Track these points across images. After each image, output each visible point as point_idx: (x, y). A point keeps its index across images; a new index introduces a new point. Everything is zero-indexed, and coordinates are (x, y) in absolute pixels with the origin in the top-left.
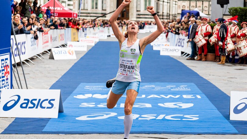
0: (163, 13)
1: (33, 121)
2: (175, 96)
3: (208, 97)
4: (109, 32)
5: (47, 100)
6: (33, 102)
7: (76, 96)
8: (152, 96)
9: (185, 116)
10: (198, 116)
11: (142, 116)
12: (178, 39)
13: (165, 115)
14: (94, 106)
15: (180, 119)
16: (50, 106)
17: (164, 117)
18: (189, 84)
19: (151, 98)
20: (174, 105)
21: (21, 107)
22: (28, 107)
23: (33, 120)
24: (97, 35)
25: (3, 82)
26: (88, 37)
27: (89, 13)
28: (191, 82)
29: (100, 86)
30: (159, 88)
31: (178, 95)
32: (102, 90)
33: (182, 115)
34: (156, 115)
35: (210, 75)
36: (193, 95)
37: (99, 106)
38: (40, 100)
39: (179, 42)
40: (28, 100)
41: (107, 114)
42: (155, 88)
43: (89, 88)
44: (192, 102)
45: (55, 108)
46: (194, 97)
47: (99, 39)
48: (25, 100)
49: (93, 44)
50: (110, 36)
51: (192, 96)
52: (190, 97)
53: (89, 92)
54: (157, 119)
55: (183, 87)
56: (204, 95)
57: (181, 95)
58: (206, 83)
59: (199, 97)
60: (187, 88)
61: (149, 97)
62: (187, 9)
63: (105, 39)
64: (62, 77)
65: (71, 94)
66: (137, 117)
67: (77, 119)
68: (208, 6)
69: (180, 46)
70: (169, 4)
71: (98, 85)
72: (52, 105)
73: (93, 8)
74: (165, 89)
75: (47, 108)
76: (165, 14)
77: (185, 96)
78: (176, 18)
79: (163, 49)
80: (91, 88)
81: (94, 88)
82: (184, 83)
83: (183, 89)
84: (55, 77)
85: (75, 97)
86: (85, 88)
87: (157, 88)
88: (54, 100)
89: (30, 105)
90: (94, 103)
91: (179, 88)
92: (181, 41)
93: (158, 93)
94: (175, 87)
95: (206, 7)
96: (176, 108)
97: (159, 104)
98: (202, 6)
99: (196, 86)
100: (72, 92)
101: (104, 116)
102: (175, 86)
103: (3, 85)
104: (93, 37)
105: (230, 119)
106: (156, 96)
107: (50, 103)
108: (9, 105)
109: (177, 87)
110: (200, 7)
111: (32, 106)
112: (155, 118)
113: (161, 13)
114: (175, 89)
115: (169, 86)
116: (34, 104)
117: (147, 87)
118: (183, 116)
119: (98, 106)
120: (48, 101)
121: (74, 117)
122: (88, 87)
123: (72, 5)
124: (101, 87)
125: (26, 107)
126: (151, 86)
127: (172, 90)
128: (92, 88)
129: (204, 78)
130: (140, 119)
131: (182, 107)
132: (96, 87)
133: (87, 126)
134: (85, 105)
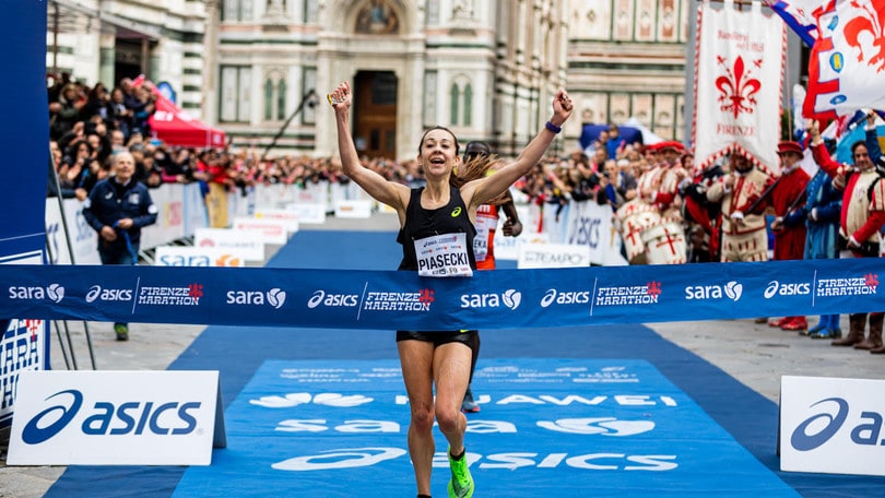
0: (514, 135)
1: (128, 476)
2: (591, 399)
3: (698, 403)
4: (329, 200)
5: (174, 405)
6: (128, 411)
7: (258, 399)
8: (513, 399)
9: (631, 458)
10: (674, 457)
11: (491, 457)
12: (576, 221)
13: (565, 455)
14: (326, 428)
15: (615, 468)
16: (185, 425)
17: (564, 461)
18: (632, 363)
19: (510, 404)
20: (591, 425)
21: (86, 428)
22: (109, 430)
23: (130, 472)
24: (289, 211)
25: (23, 349)
26: (259, 216)
27: (255, 136)
28: (638, 356)
29: (331, 371)
30: (532, 375)
31: (600, 395)
32: (343, 382)
33: (622, 456)
34: (535, 455)
35: (696, 337)
36: (648, 397)
37: (341, 428)
38: (149, 405)
39: (581, 231)
40: (109, 407)
41: (373, 453)
42: (520, 375)
43: (296, 376)
44: (647, 418)
45: (201, 431)
46: (654, 403)
47: (300, 224)
48: (98, 405)
49: (282, 240)
50: (333, 213)
51: (646, 400)
52: (638, 401)
53: (298, 388)
54: (540, 466)
55: (610, 374)
56: (685, 397)
57: (611, 397)
58: (686, 359)
59: (669, 401)
60: (626, 376)
61: (504, 401)
62: (598, 120)
63: (320, 225)
64: (195, 342)
65: (240, 396)
66: (476, 460)
67: (275, 466)
68: (671, 112)
69: (584, 243)
70: (534, 105)
71: (325, 366)
72: (192, 422)
73: (268, 117)
74: (555, 378)
75: (173, 433)
76: (522, 138)
77: (622, 400)
78: (559, 153)
79: (527, 253)
80: (303, 376)
81: (312, 375)
82: (612, 360)
83: (613, 377)
84: (173, 343)
85: (253, 402)
86: (283, 376)
87: (524, 375)
88: (197, 405)
89: (116, 422)
90: (324, 421)
91: (601, 376)
92: (587, 226)
93: (533, 391)
94: (585, 372)
95: (663, 117)
96: (598, 436)
97: (540, 424)
98: (649, 111)
99: (655, 370)
100: (243, 388)
101: (362, 457)
102: (583, 369)
103: (22, 359)
104: (279, 217)
105: (782, 468)
106: (526, 399)
107: (182, 414)
108: (42, 424)
109: (592, 371)
110: (643, 113)
111: (124, 425)
112: (532, 463)
113: (506, 136)
114: (586, 377)
115: (565, 371)
116: (130, 421)
117: (490, 373)
118: (626, 457)
119: (337, 428)
120: (177, 410)
121: (265, 463)
122: (290, 373)
123: (198, 106)
124: (335, 373)
125: (102, 431)
126: (504, 369)
127: (575, 380)
128: (306, 376)
129: (680, 344)
130: (483, 466)
131: (616, 431)
132: (319, 373)
133: (314, 487)
134: (294, 425)
